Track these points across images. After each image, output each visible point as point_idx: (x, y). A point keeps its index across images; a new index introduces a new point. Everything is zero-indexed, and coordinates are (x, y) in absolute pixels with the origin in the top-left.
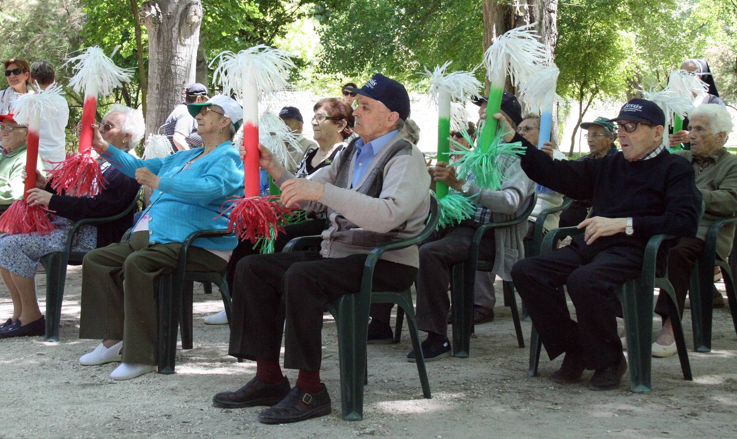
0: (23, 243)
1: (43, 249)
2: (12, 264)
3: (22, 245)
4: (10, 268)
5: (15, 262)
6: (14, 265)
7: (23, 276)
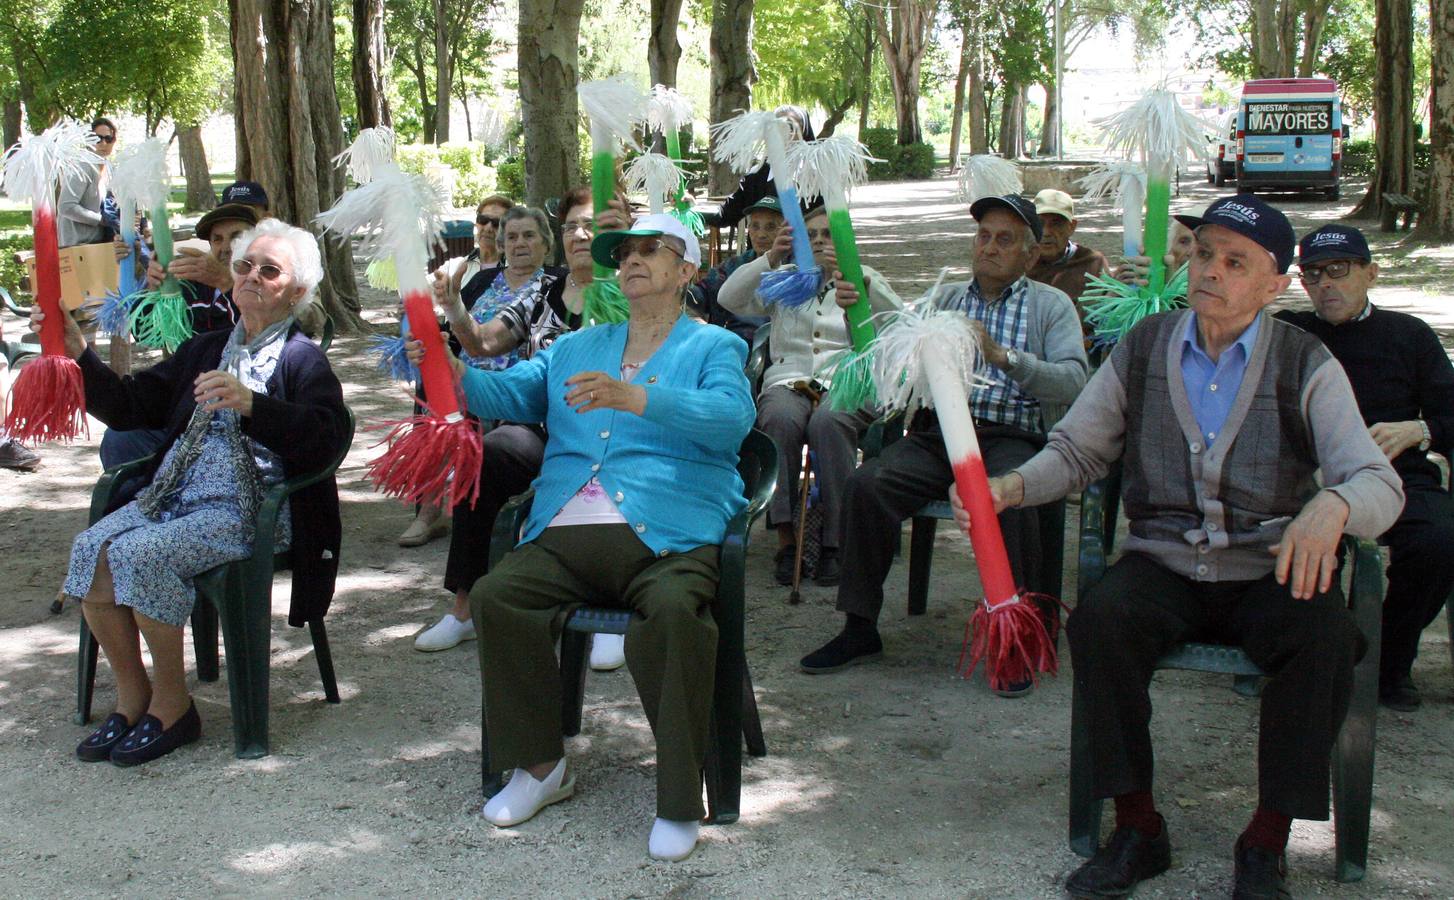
0: (170, 553)
1: (204, 559)
2: (152, 602)
3: (168, 556)
4: (149, 610)
5: (158, 597)
6: (157, 604)
7: (174, 624)
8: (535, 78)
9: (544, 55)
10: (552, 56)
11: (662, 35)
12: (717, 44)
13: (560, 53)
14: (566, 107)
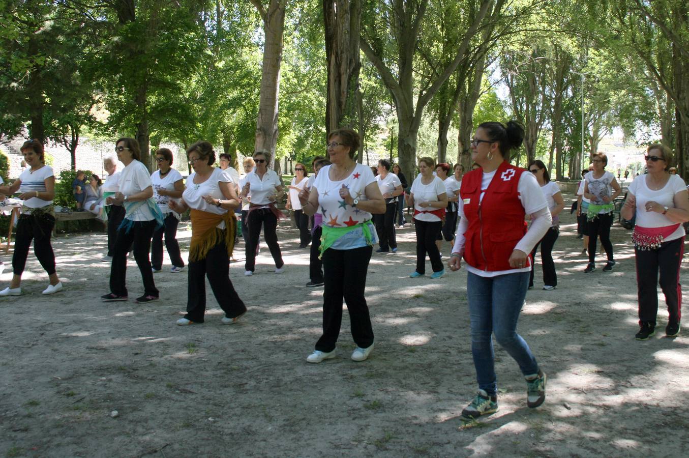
8: (403, 151)
9: (406, 144)
10: (408, 144)
11: (442, 137)
12: (460, 139)
13: (411, 144)
14: (412, 160)
